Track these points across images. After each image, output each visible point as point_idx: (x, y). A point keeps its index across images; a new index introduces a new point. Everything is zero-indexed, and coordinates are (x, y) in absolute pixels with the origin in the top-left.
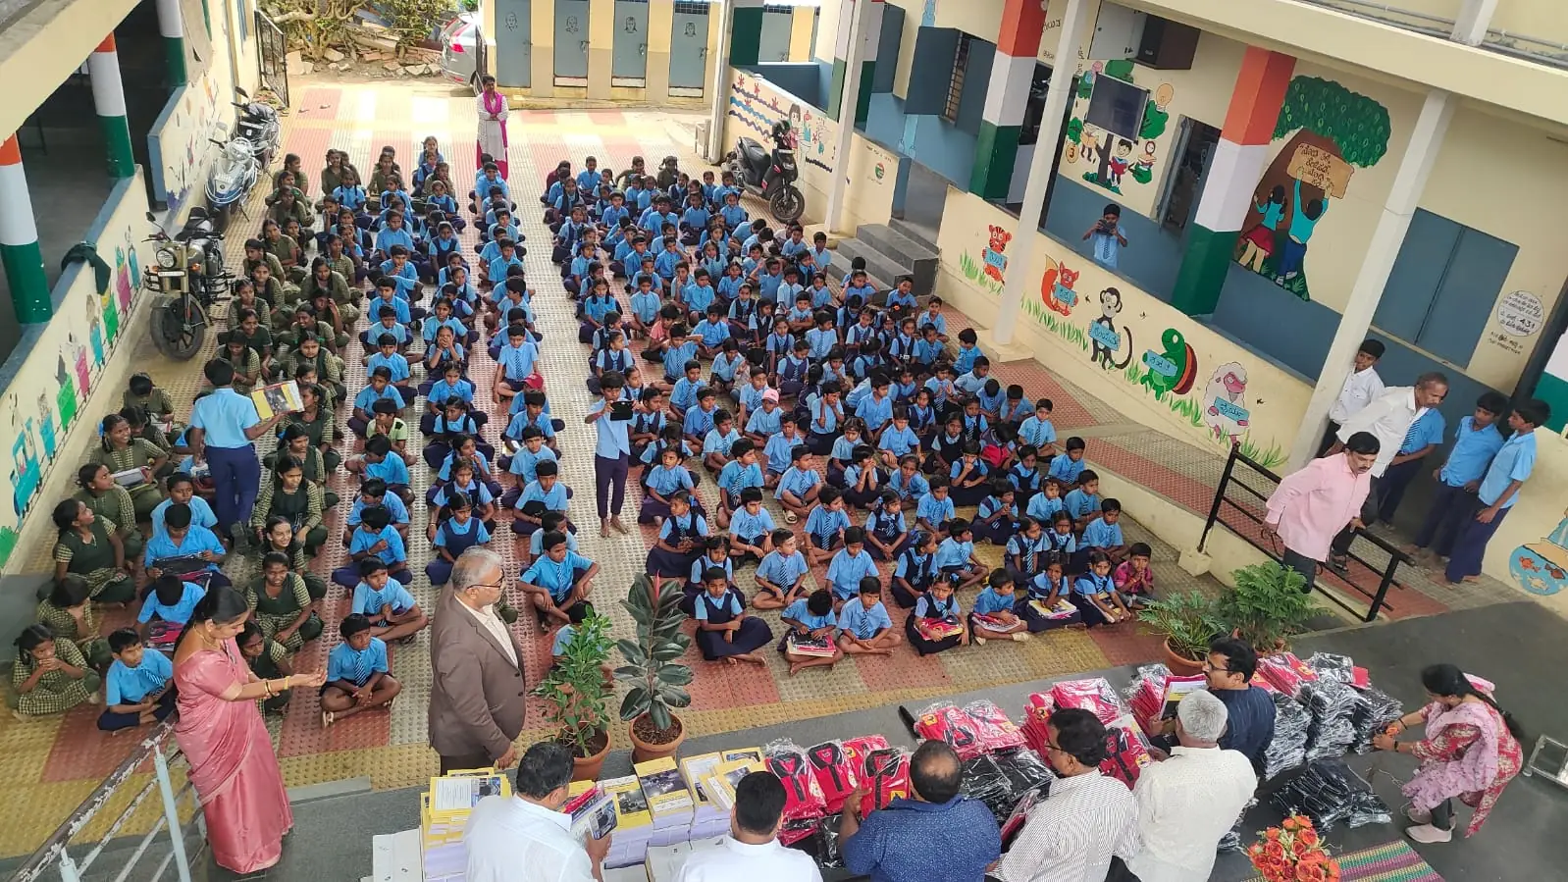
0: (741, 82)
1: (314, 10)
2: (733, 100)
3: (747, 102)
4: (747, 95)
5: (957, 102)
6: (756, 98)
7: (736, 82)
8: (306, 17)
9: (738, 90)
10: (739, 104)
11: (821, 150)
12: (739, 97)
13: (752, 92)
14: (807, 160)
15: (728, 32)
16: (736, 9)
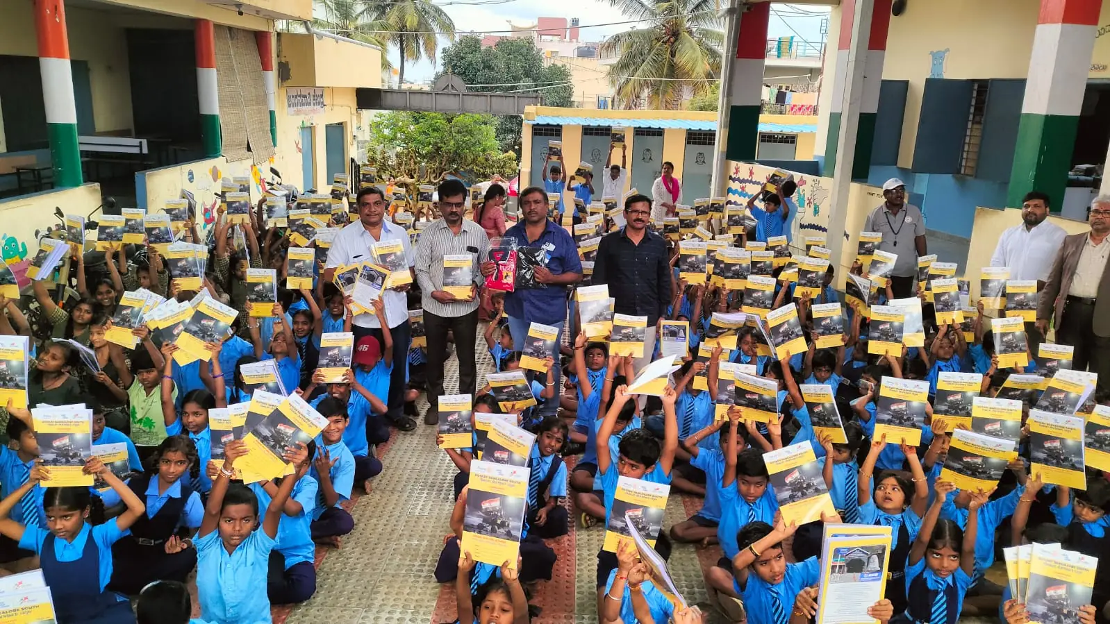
0: (737, 171)
1: (415, 176)
2: (729, 190)
3: (743, 188)
4: (743, 181)
5: (976, 150)
6: (750, 182)
7: (732, 172)
8: (409, 181)
9: (734, 180)
10: (735, 192)
11: (816, 212)
12: (735, 186)
13: (747, 177)
14: (802, 226)
15: (725, 127)
16: (733, 107)
